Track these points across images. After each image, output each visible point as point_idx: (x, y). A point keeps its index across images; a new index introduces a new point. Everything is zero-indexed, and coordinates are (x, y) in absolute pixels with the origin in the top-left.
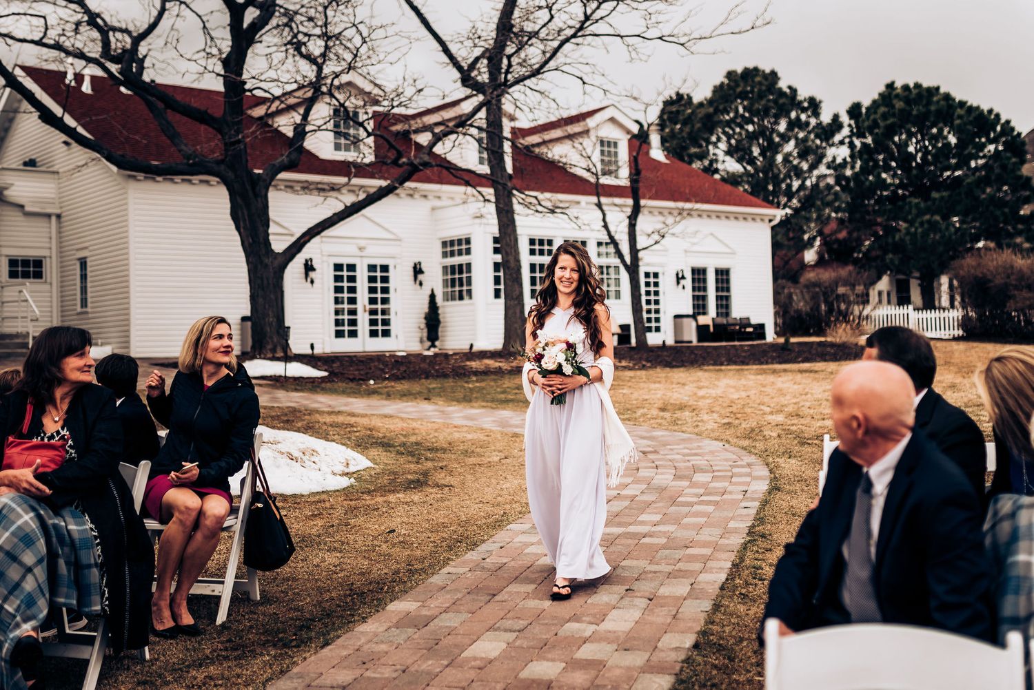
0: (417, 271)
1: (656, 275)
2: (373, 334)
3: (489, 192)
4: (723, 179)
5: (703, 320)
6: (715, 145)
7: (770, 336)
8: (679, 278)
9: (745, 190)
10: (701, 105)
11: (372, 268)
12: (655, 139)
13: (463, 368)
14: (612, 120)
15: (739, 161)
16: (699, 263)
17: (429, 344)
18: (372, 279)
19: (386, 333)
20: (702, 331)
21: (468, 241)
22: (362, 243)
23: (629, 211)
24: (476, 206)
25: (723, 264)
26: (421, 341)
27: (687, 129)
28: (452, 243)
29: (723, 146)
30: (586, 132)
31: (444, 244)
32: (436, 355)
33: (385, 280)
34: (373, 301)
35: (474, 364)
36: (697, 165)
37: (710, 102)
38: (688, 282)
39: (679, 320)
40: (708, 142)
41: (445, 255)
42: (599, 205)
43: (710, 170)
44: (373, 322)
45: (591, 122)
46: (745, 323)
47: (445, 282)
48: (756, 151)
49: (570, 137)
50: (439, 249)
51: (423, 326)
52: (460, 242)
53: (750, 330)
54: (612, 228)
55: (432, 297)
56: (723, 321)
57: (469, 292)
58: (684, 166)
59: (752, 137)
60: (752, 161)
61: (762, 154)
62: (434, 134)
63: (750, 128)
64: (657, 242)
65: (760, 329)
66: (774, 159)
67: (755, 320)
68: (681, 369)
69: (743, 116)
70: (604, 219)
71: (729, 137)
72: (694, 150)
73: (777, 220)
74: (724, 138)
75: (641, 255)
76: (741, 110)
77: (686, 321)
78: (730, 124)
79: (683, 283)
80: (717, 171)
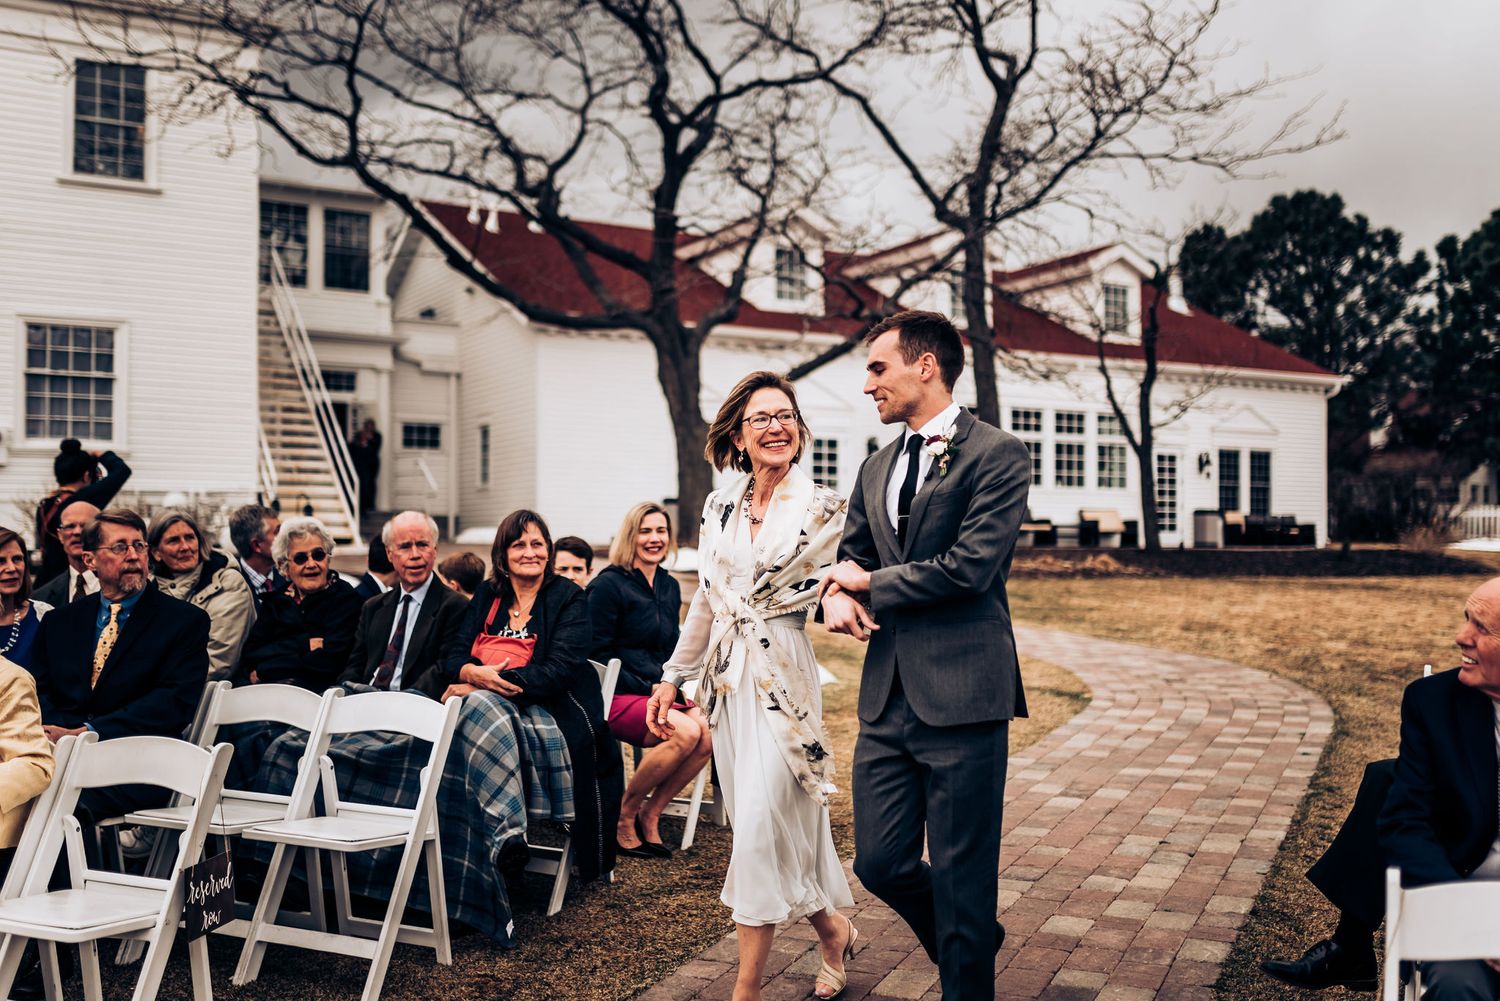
1: (1172, 459)
4: (1262, 337)
5: (1232, 517)
6: (1254, 292)
7: (1322, 540)
8: (1203, 463)
9: (1293, 351)
10: (1236, 240)
12: (1175, 284)
14: (1122, 261)
15: (1285, 312)
16: (1229, 444)
20: (1231, 531)
23: (1141, 377)
25: (1261, 445)
27: (1217, 271)
29: (1263, 293)
30: (1087, 276)
33: (833, 458)
36: (1228, 318)
37: (1248, 236)
38: (1214, 469)
39: (1200, 517)
40: (1245, 288)
42: (1103, 369)
43: (1247, 323)
45: (1094, 264)
46: (1288, 522)
48: (1308, 300)
49: (1068, 282)
53: (1294, 532)
54: (1118, 398)
56: (1260, 519)
58: (1211, 319)
59: (1304, 282)
60: (1302, 312)
61: (1317, 303)
62: (903, 281)
63: (1302, 270)
64: (1176, 417)
65: (1308, 531)
66: (1332, 310)
67: (1301, 520)
68: (1206, 580)
69: (1292, 254)
70: (1109, 387)
71: (1272, 282)
72: (1224, 299)
73: (1337, 390)
74: (1265, 283)
75: (1155, 433)
76: (1290, 246)
77: (1210, 518)
78: (1275, 264)
79: (1207, 469)
80: (1255, 325)
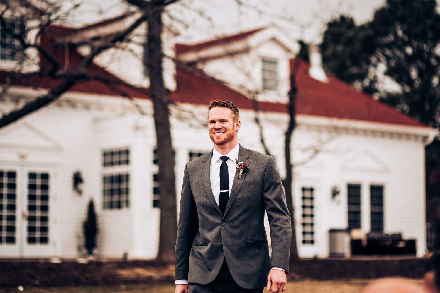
0: (77, 179)
1: (312, 190)
2: (31, 240)
3: (147, 105)
4: (381, 100)
5: (357, 234)
6: (375, 66)
7: (421, 251)
8: (335, 193)
9: (403, 111)
10: (362, 27)
11: (32, 176)
12: (316, 58)
13: (114, 276)
14: (274, 40)
15: (399, 81)
16: (354, 179)
17: (85, 251)
18: (32, 187)
19: (44, 240)
20: (355, 244)
21: (127, 152)
22: (23, 151)
23: (285, 127)
24: (133, 118)
25: (377, 180)
26: (79, 249)
27: (348, 50)
28: (112, 153)
29: (382, 67)
30: (247, 50)
31: (105, 154)
32: (90, 263)
33: (45, 187)
34: (32, 208)
35: (125, 273)
36: (358, 86)
37: (371, 25)
38: (343, 196)
39: (333, 235)
40: (369, 62)
41: (105, 164)
42: (257, 121)
43: (370, 90)
44: (31, 229)
45: (252, 41)
46: (397, 238)
47: (105, 192)
48: (414, 74)
49: (231, 54)
50: (98, 159)
51: (82, 235)
52: (120, 153)
53: (401, 245)
54: (268, 143)
55: (91, 206)
56: (376, 235)
57: (127, 203)
58: (342, 86)
59: (410, 59)
60: (410, 82)
61: (421, 74)
62: (93, 48)
63: (409, 50)
64: (312, 157)
65: (411, 245)
66: (430, 80)
67: (407, 236)
68: (330, 282)
69: (402, 40)
70: (261, 135)
71: (388, 59)
72: (354, 70)
73: (431, 139)
74: (383, 59)
75: (295, 170)
76: (400, 33)
77: (340, 236)
78: (389, 46)
79: (338, 197)
80: (376, 91)
